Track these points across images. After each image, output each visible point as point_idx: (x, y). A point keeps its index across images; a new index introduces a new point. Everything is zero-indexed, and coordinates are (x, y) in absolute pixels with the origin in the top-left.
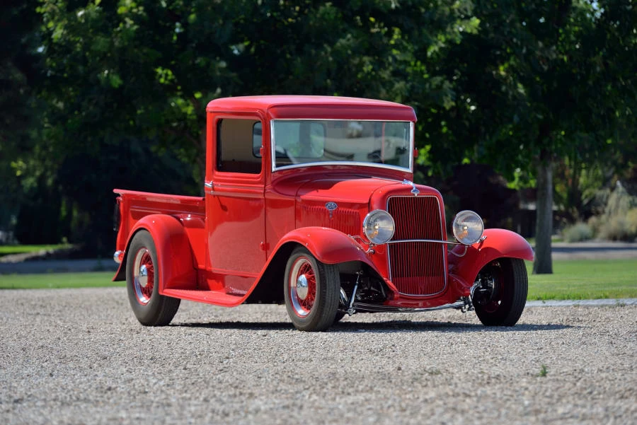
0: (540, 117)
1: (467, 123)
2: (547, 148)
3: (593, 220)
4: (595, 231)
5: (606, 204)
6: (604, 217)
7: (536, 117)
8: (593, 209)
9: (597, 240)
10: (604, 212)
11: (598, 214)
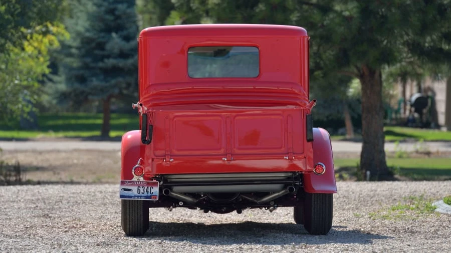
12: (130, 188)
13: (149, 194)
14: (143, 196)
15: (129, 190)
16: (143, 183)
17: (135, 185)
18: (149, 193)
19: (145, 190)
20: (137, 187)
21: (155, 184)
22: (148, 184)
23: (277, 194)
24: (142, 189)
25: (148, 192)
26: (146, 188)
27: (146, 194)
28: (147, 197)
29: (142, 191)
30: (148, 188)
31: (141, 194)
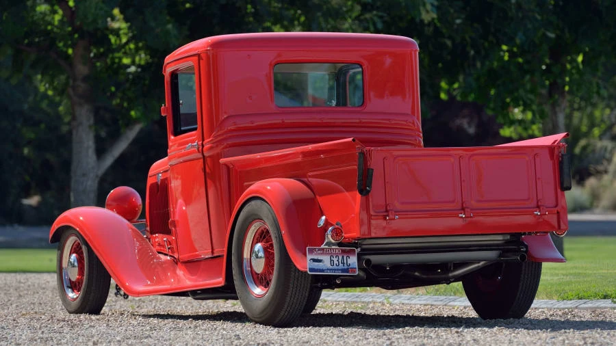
0: (552, 35)
1: (449, 43)
2: (559, 81)
3: (591, 182)
4: (595, 197)
5: (610, 161)
6: (606, 178)
7: (544, 35)
8: (592, 168)
9: (597, 211)
10: (606, 172)
11: (599, 173)
12: (320, 257)
13: (346, 267)
14: (338, 270)
15: (320, 261)
16: (337, 251)
17: (326, 254)
18: (345, 265)
19: (340, 261)
20: (329, 257)
21: (352, 252)
22: (343, 252)
23: (476, 265)
24: (335, 260)
25: (344, 263)
26: (340, 258)
27: (341, 266)
28: (343, 271)
29: (336, 262)
30: (343, 257)
31: (335, 267)
